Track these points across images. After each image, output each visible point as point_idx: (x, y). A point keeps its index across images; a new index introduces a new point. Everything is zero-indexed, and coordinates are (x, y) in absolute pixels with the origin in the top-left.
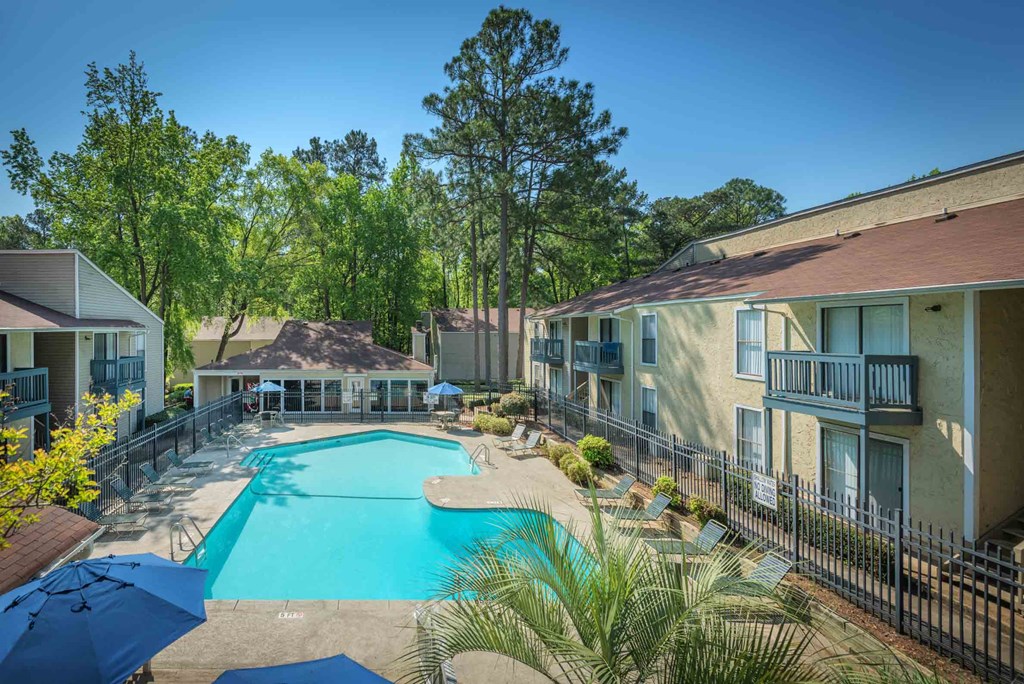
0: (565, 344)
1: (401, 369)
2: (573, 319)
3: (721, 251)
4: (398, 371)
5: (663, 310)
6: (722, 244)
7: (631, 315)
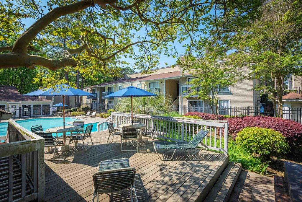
0: (98, 95)
1: (38, 101)
2: (100, 88)
3: (130, 77)
4: (37, 102)
5: (124, 84)
6: (130, 75)
7: (116, 86)
